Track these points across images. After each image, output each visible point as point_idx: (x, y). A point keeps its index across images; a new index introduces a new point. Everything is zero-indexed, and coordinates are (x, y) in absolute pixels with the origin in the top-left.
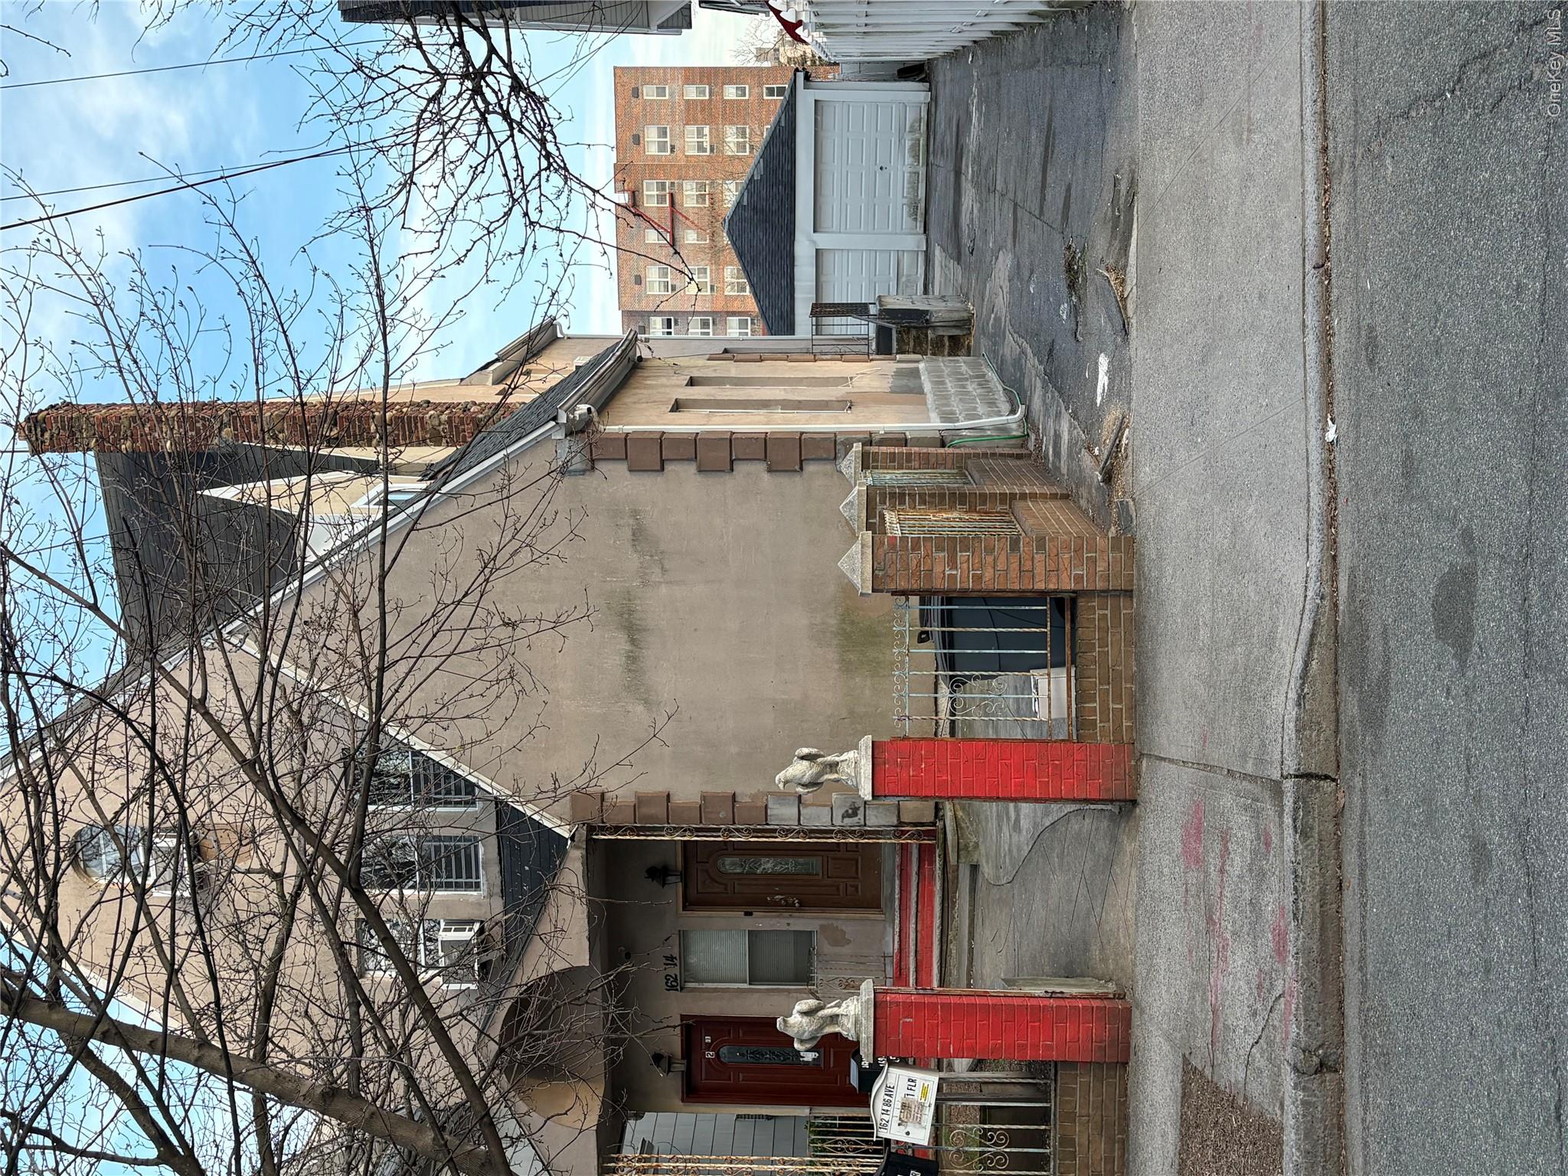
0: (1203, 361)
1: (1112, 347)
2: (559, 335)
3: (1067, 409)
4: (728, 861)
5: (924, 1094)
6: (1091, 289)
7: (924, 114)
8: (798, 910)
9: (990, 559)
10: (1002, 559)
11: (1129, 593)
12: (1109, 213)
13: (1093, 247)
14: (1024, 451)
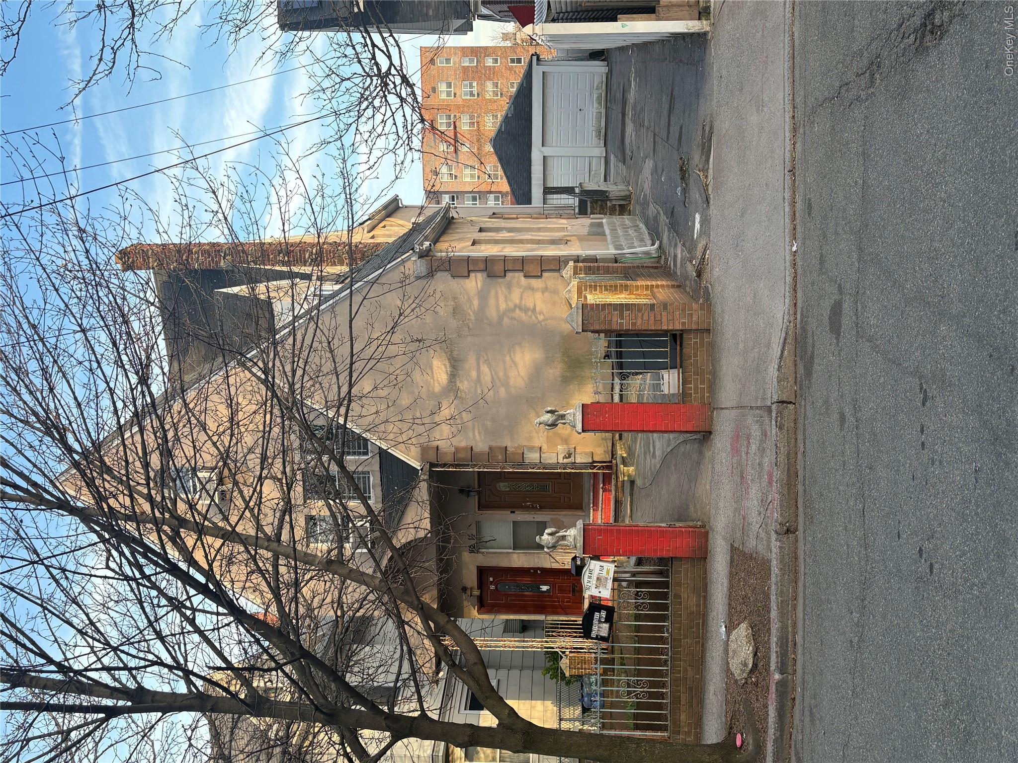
0: (742, 215)
1: (701, 210)
2: (400, 205)
3: (680, 242)
4: (502, 484)
5: (608, 573)
6: (692, 180)
7: (604, 79)
8: (539, 510)
9: (640, 315)
10: (646, 314)
11: (708, 331)
12: (700, 142)
13: (693, 159)
14: (658, 265)
